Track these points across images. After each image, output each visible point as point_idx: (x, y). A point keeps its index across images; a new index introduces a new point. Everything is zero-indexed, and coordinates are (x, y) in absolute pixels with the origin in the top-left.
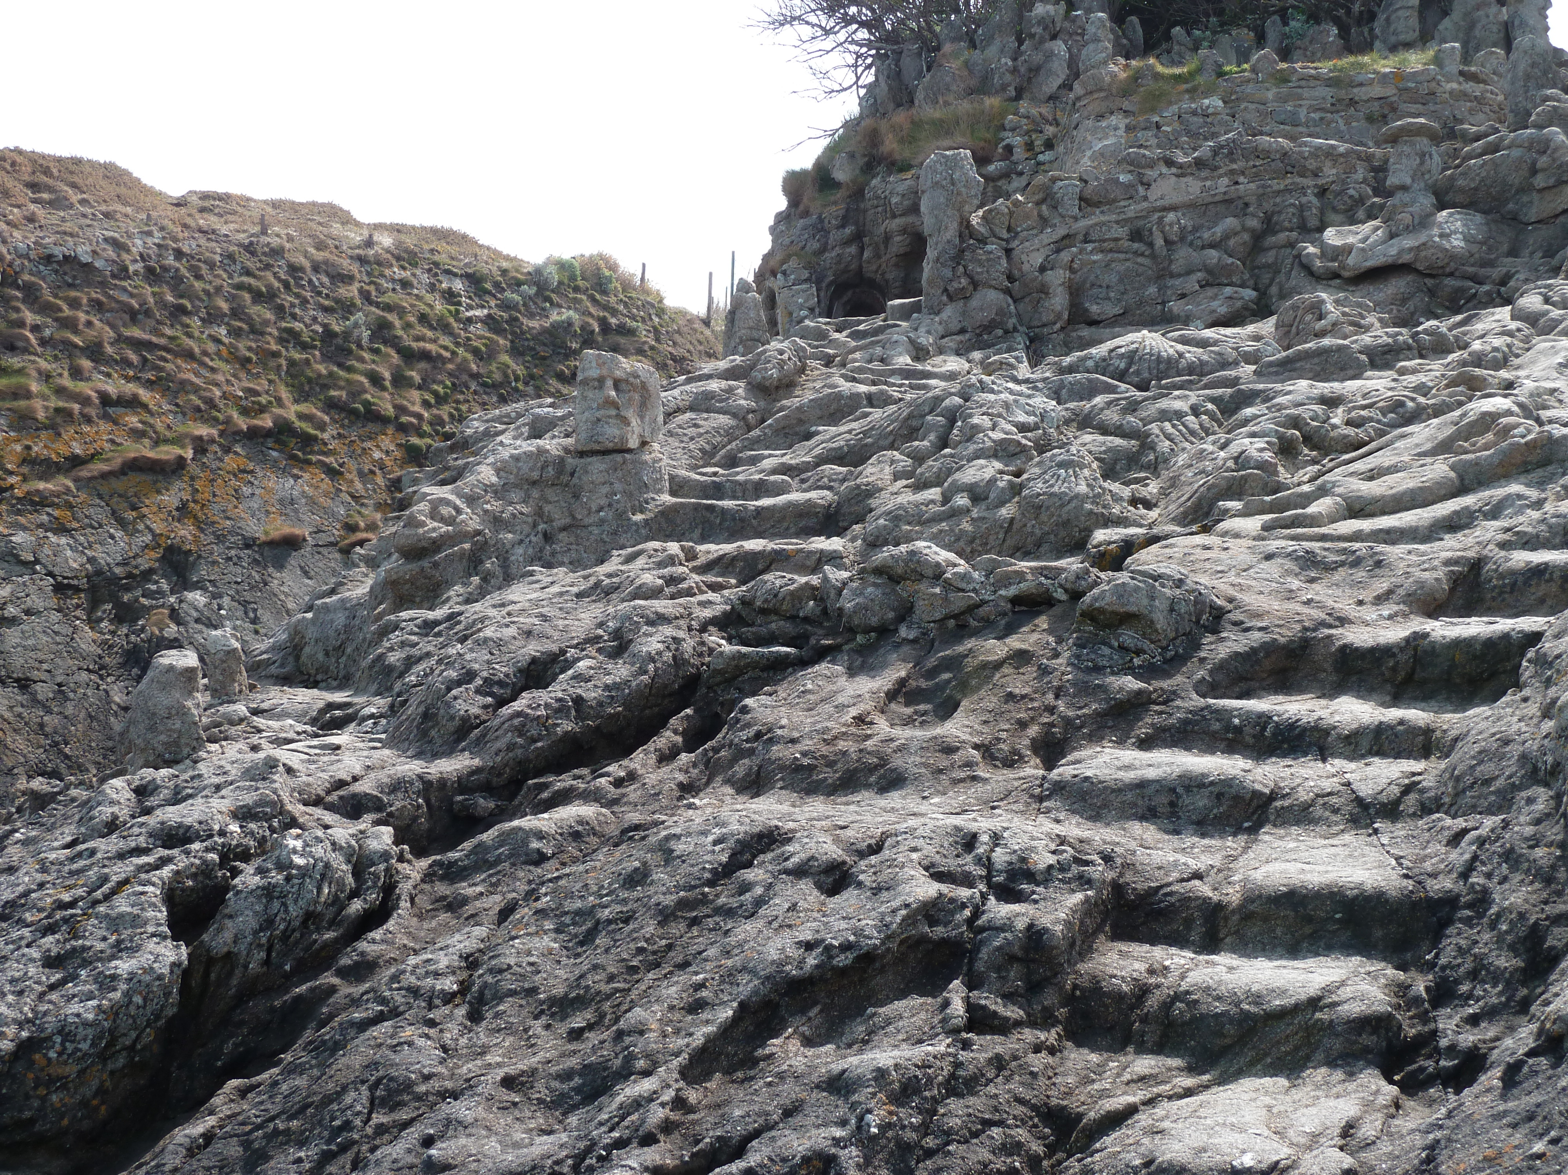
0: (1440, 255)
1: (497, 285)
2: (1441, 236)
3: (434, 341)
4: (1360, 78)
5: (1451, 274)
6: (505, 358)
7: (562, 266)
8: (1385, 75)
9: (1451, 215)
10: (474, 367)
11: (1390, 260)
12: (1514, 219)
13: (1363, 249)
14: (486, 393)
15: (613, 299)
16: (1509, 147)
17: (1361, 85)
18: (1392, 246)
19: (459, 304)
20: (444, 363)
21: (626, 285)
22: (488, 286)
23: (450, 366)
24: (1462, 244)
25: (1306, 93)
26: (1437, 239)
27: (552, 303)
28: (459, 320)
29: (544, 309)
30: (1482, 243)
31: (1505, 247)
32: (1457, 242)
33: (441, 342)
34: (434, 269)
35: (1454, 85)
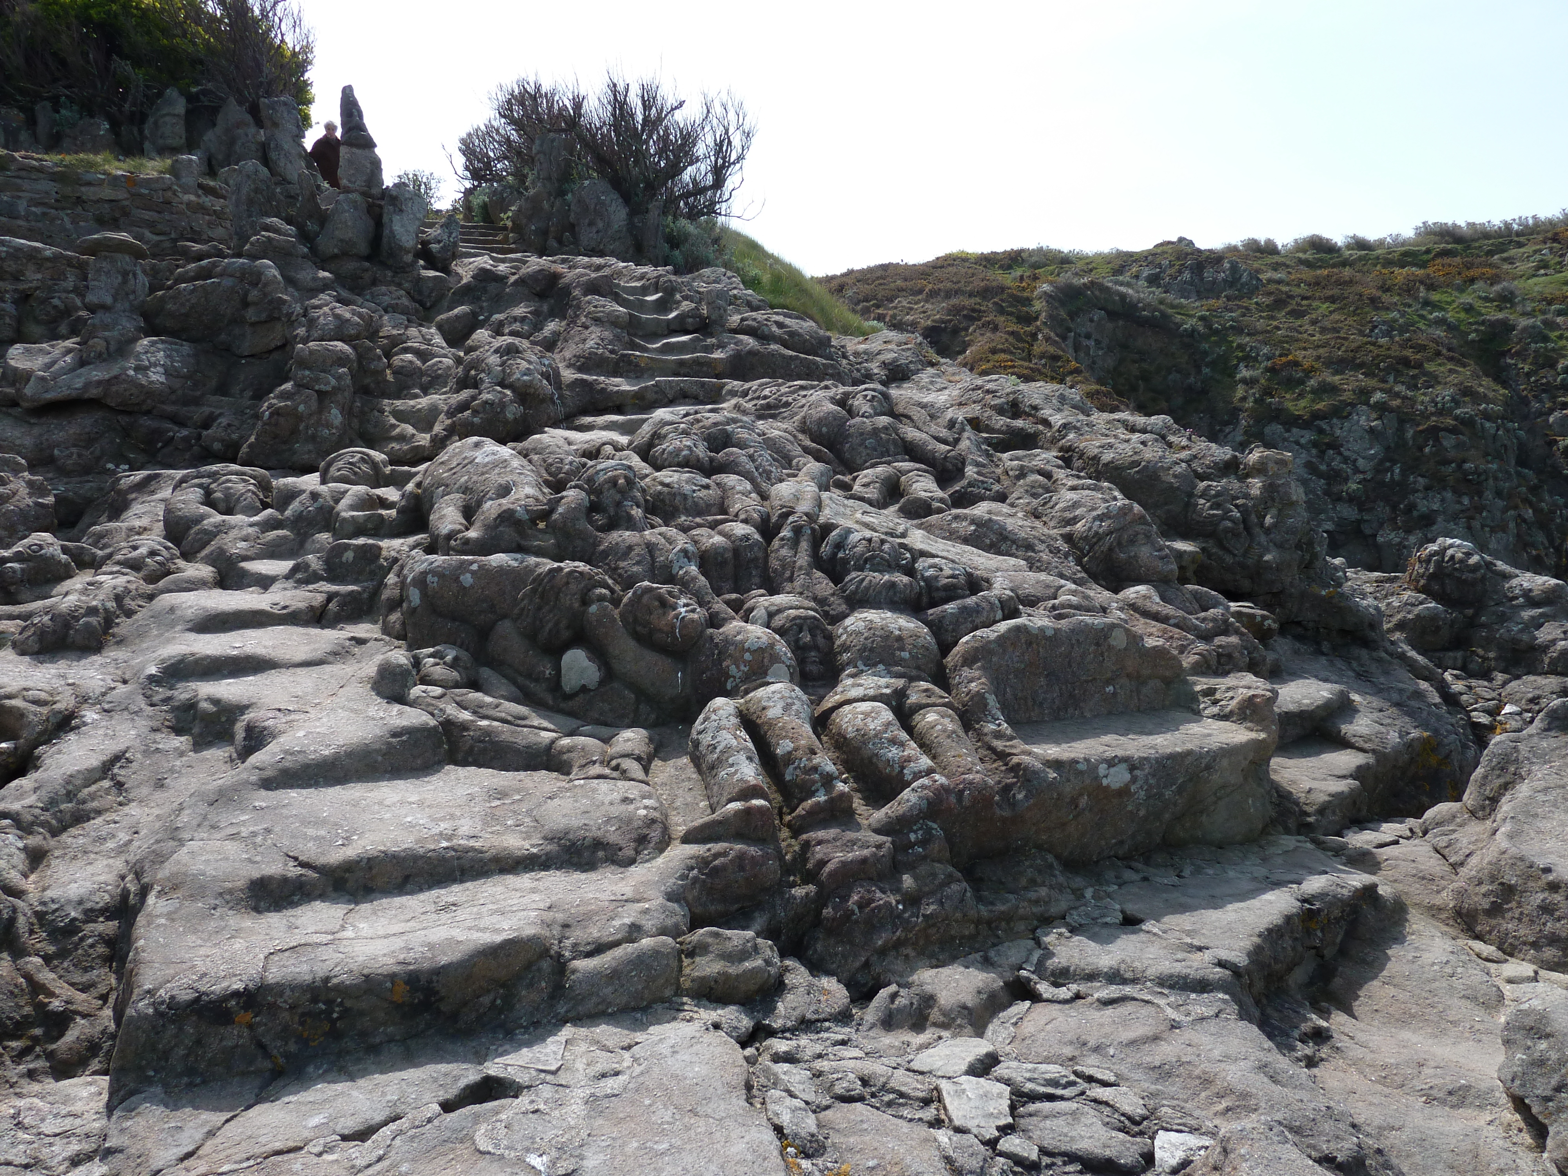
0: (134, 391)
2: (137, 369)
4: (89, 177)
5: (148, 413)
8: (116, 178)
9: (153, 344)
11: (74, 394)
12: (228, 350)
13: (43, 379)
16: (220, 275)
17: (89, 184)
18: (79, 376)
24: (162, 379)
25: (26, 185)
26: (131, 373)
30: (186, 377)
31: (214, 383)
32: (156, 376)
35: (192, 198)
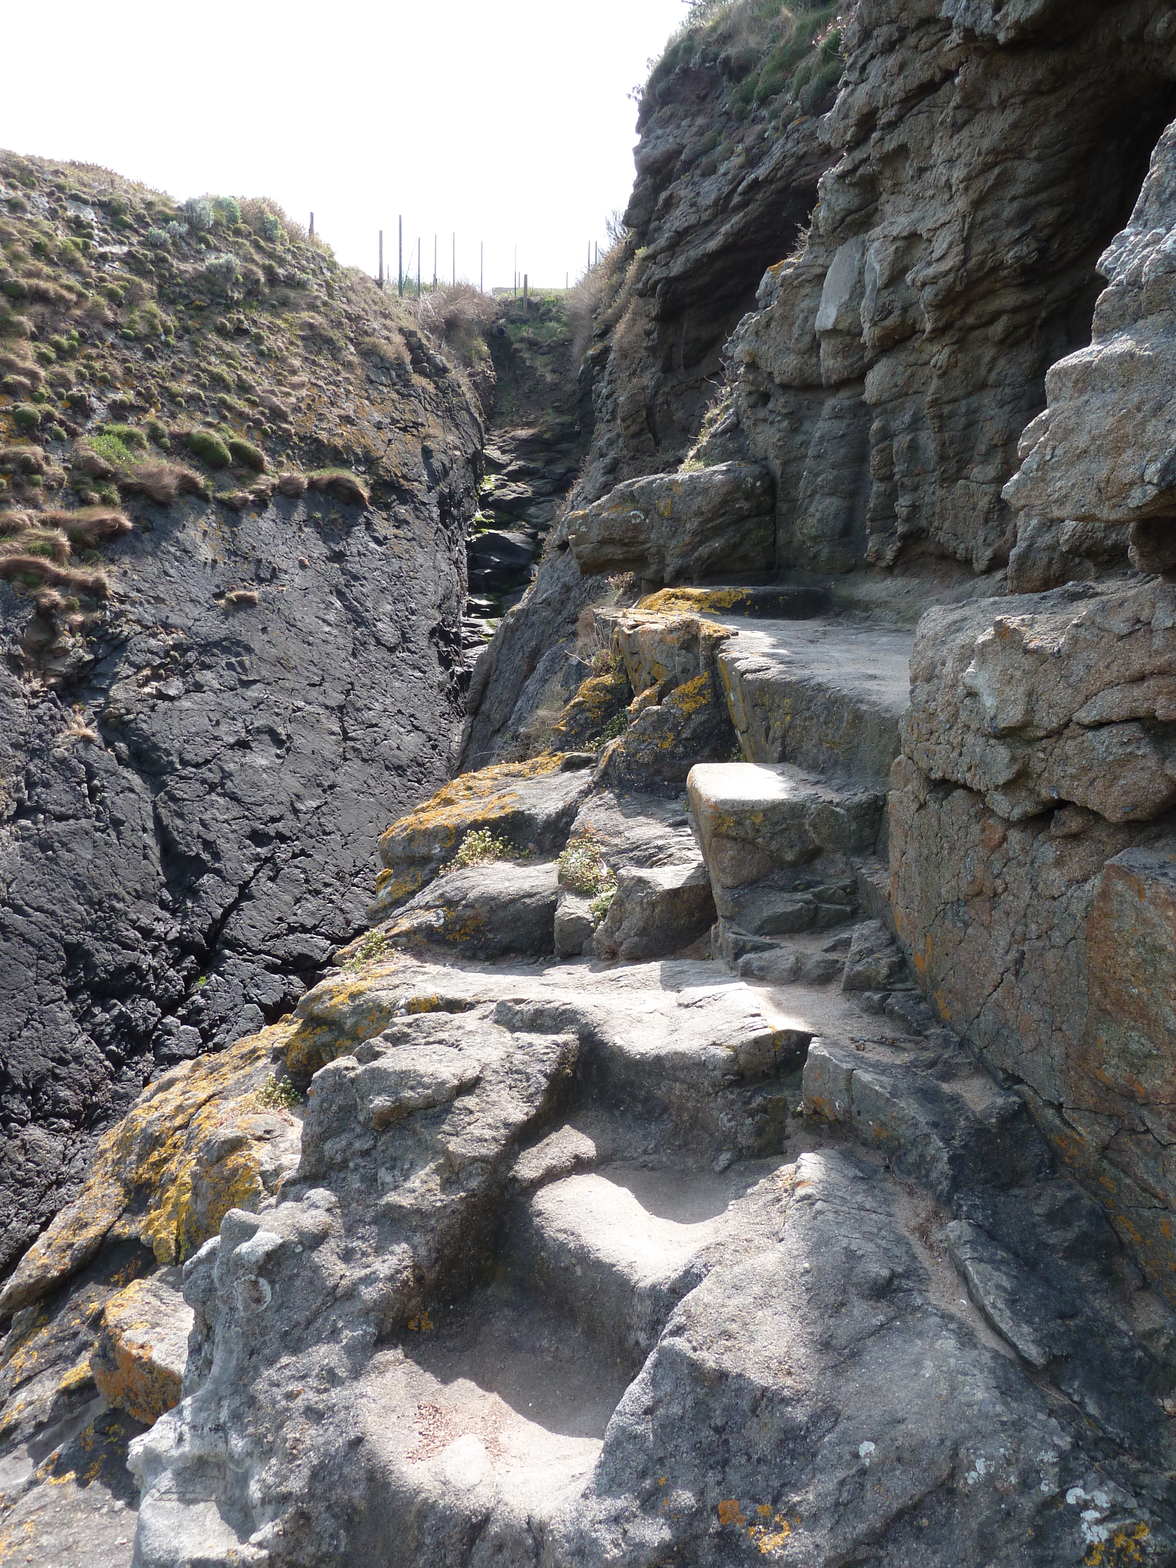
1: (139, 218)
3: (55, 279)
6: (152, 306)
7: (219, 204)
10: (110, 315)
14: (128, 348)
15: (279, 248)
19: (90, 236)
20: (68, 308)
21: (294, 236)
22: (128, 219)
23: (78, 312)
27: (208, 246)
28: (90, 257)
29: (199, 252)
33: (64, 281)
34: (57, 192)
